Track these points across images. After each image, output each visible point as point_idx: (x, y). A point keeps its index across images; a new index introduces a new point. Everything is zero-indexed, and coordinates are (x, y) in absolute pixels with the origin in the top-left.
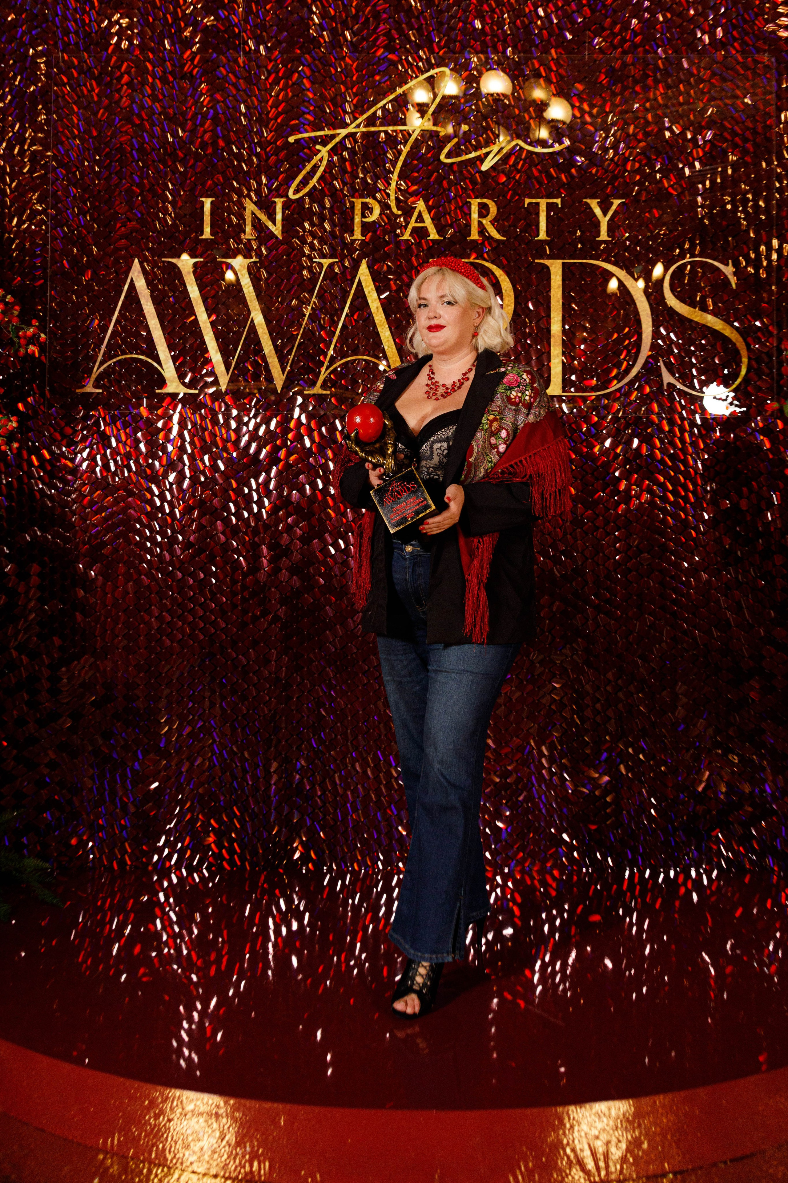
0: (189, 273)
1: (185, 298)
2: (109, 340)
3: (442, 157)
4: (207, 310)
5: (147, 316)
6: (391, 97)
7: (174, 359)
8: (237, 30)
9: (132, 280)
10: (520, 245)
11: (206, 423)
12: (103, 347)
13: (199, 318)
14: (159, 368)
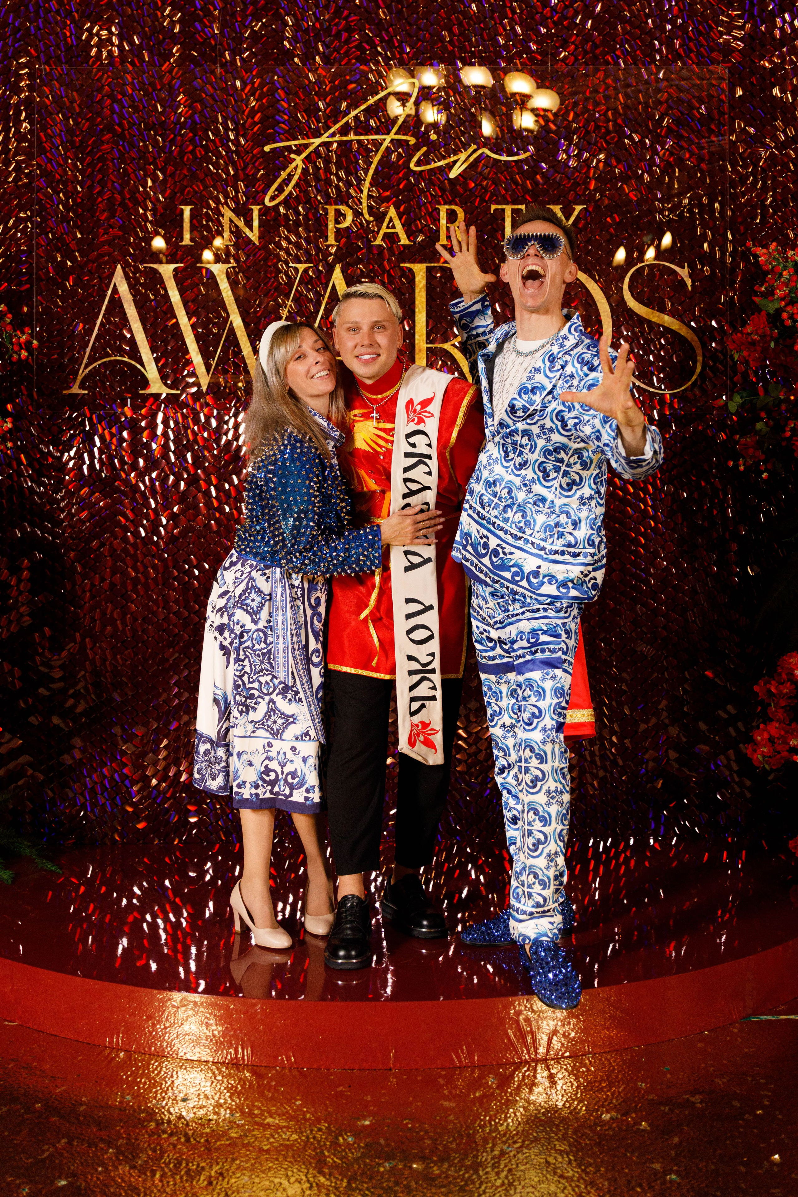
0: (170, 278)
1: (166, 302)
2: (94, 343)
3: (412, 165)
4: (187, 313)
5: (130, 319)
6: (363, 107)
7: (157, 360)
8: (213, 43)
9: (115, 285)
10: (487, 249)
11: (188, 422)
12: (88, 350)
13: (180, 322)
14: (142, 370)
